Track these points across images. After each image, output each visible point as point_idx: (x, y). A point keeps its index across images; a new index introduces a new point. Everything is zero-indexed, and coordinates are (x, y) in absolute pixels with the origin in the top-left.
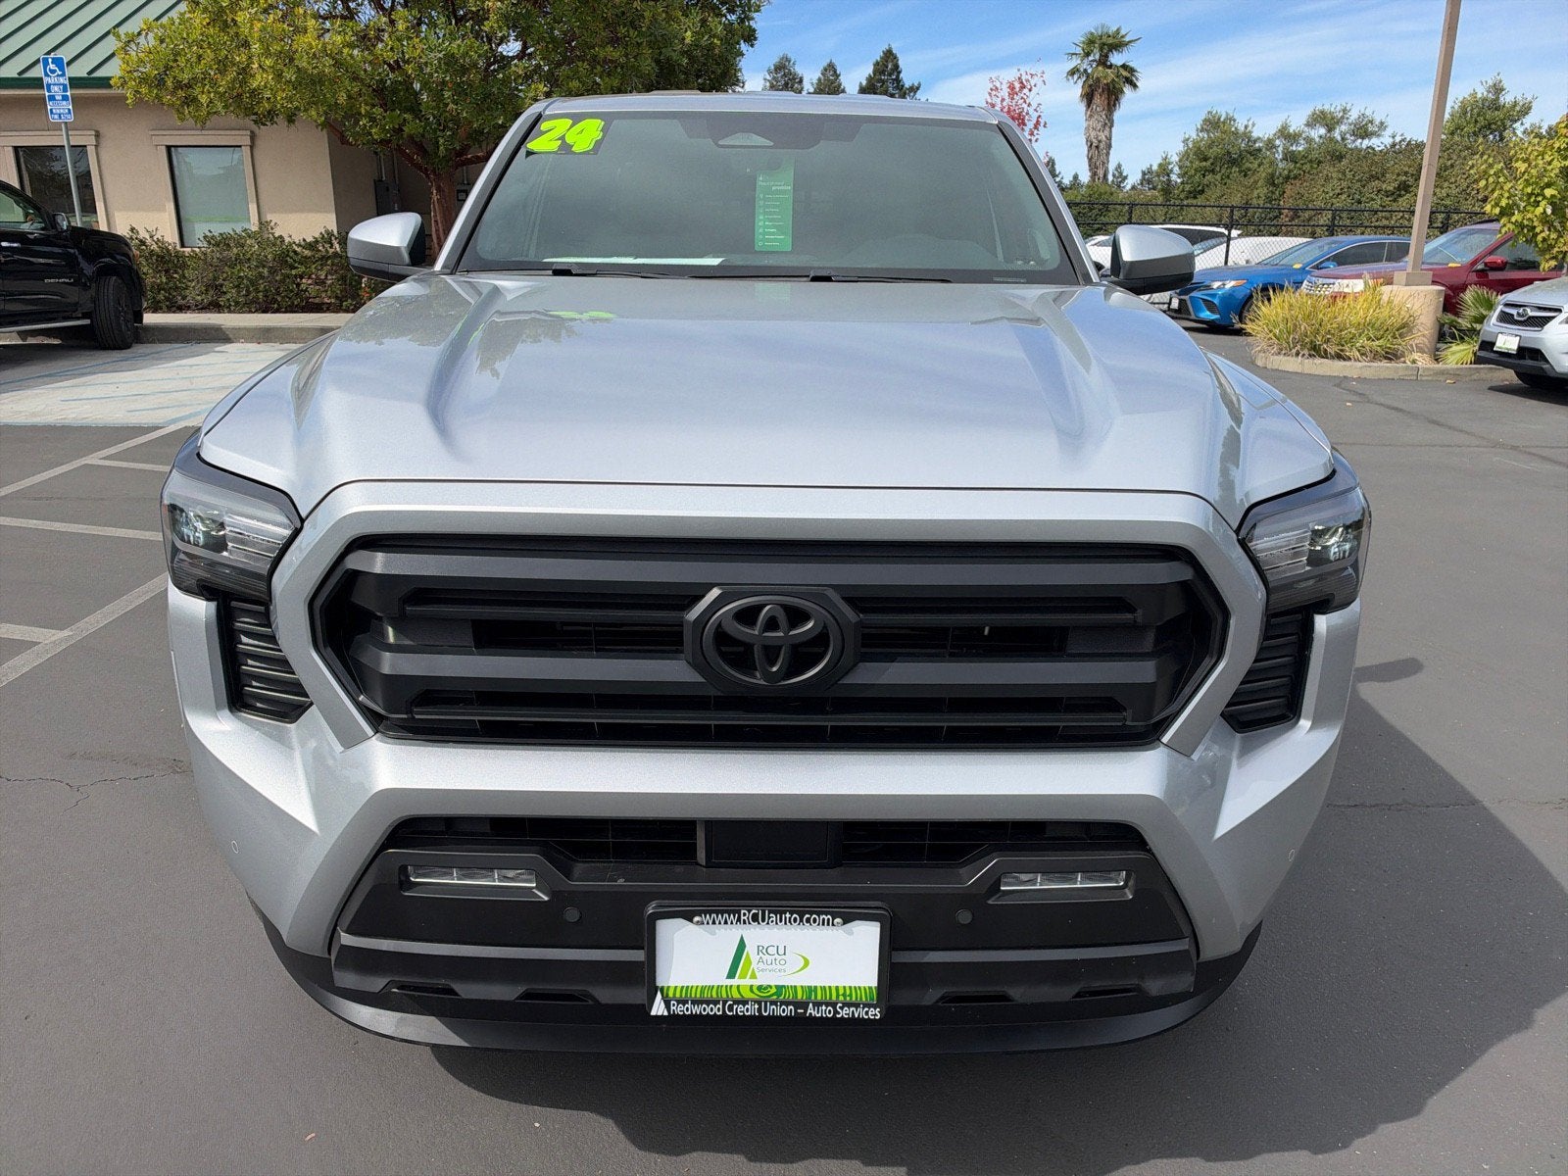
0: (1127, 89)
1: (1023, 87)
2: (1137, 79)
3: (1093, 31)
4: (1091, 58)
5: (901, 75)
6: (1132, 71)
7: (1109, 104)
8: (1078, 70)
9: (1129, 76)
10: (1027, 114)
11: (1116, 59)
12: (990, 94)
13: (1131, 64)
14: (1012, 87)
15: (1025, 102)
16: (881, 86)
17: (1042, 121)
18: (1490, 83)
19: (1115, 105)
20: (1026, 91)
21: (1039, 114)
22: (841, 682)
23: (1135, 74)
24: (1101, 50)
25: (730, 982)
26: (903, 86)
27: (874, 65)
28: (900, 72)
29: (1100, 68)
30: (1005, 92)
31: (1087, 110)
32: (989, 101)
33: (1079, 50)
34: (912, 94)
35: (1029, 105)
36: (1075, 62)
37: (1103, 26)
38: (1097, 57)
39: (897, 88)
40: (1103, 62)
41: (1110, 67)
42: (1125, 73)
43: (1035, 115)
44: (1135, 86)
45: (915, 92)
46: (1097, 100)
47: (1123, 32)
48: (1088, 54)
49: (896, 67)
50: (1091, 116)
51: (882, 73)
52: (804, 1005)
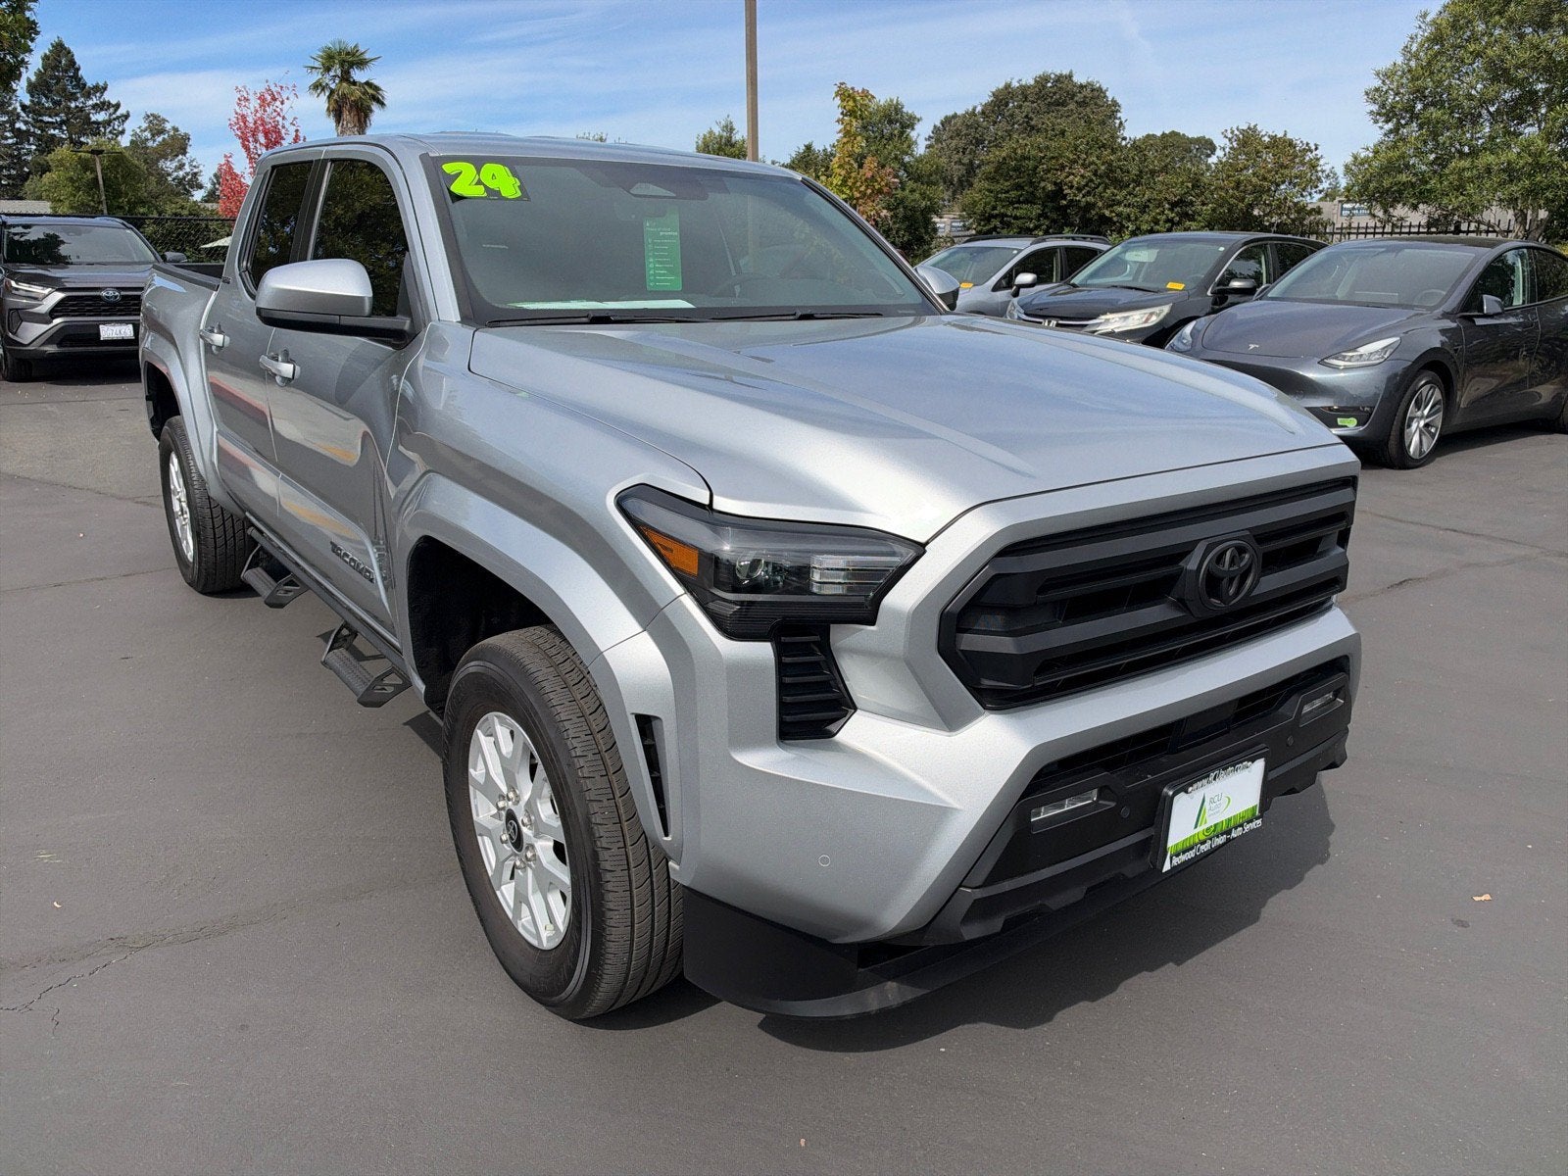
0: (375, 107)
1: (274, 99)
2: (383, 97)
3: (331, 46)
4: (332, 73)
5: (80, 73)
6: (377, 89)
7: (359, 121)
8: (320, 85)
9: (373, 95)
10: (283, 127)
11: (358, 75)
12: (238, 104)
13: (375, 82)
14: (262, 99)
15: (279, 114)
16: (57, 83)
17: (301, 134)
18: (723, 123)
19: (365, 122)
20: (278, 103)
21: (295, 128)
22: (1253, 594)
23: (380, 92)
24: (342, 66)
25: (1196, 831)
26: (85, 85)
27: (43, 59)
28: (78, 69)
29: (344, 84)
30: (255, 103)
31: (337, 125)
32: (238, 111)
33: (317, 64)
34: (98, 95)
35: (284, 118)
36: (316, 77)
37: (340, 42)
38: (339, 72)
39: (77, 86)
40: (345, 77)
41: (354, 83)
42: (370, 91)
43: (292, 129)
44: (382, 104)
45: (102, 93)
46: (346, 115)
47: (362, 50)
48: (328, 69)
49: (72, 63)
50: (342, 132)
51: (55, 68)
52: (1228, 832)
